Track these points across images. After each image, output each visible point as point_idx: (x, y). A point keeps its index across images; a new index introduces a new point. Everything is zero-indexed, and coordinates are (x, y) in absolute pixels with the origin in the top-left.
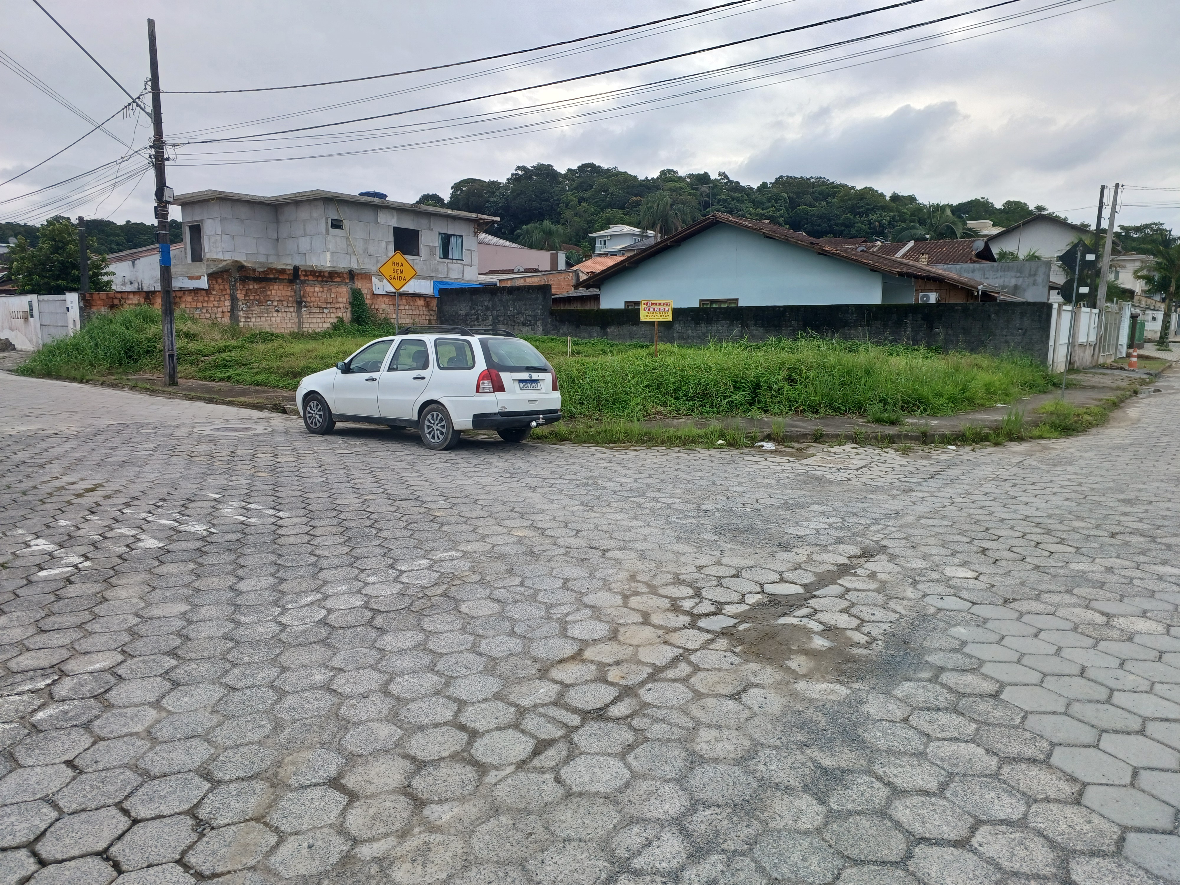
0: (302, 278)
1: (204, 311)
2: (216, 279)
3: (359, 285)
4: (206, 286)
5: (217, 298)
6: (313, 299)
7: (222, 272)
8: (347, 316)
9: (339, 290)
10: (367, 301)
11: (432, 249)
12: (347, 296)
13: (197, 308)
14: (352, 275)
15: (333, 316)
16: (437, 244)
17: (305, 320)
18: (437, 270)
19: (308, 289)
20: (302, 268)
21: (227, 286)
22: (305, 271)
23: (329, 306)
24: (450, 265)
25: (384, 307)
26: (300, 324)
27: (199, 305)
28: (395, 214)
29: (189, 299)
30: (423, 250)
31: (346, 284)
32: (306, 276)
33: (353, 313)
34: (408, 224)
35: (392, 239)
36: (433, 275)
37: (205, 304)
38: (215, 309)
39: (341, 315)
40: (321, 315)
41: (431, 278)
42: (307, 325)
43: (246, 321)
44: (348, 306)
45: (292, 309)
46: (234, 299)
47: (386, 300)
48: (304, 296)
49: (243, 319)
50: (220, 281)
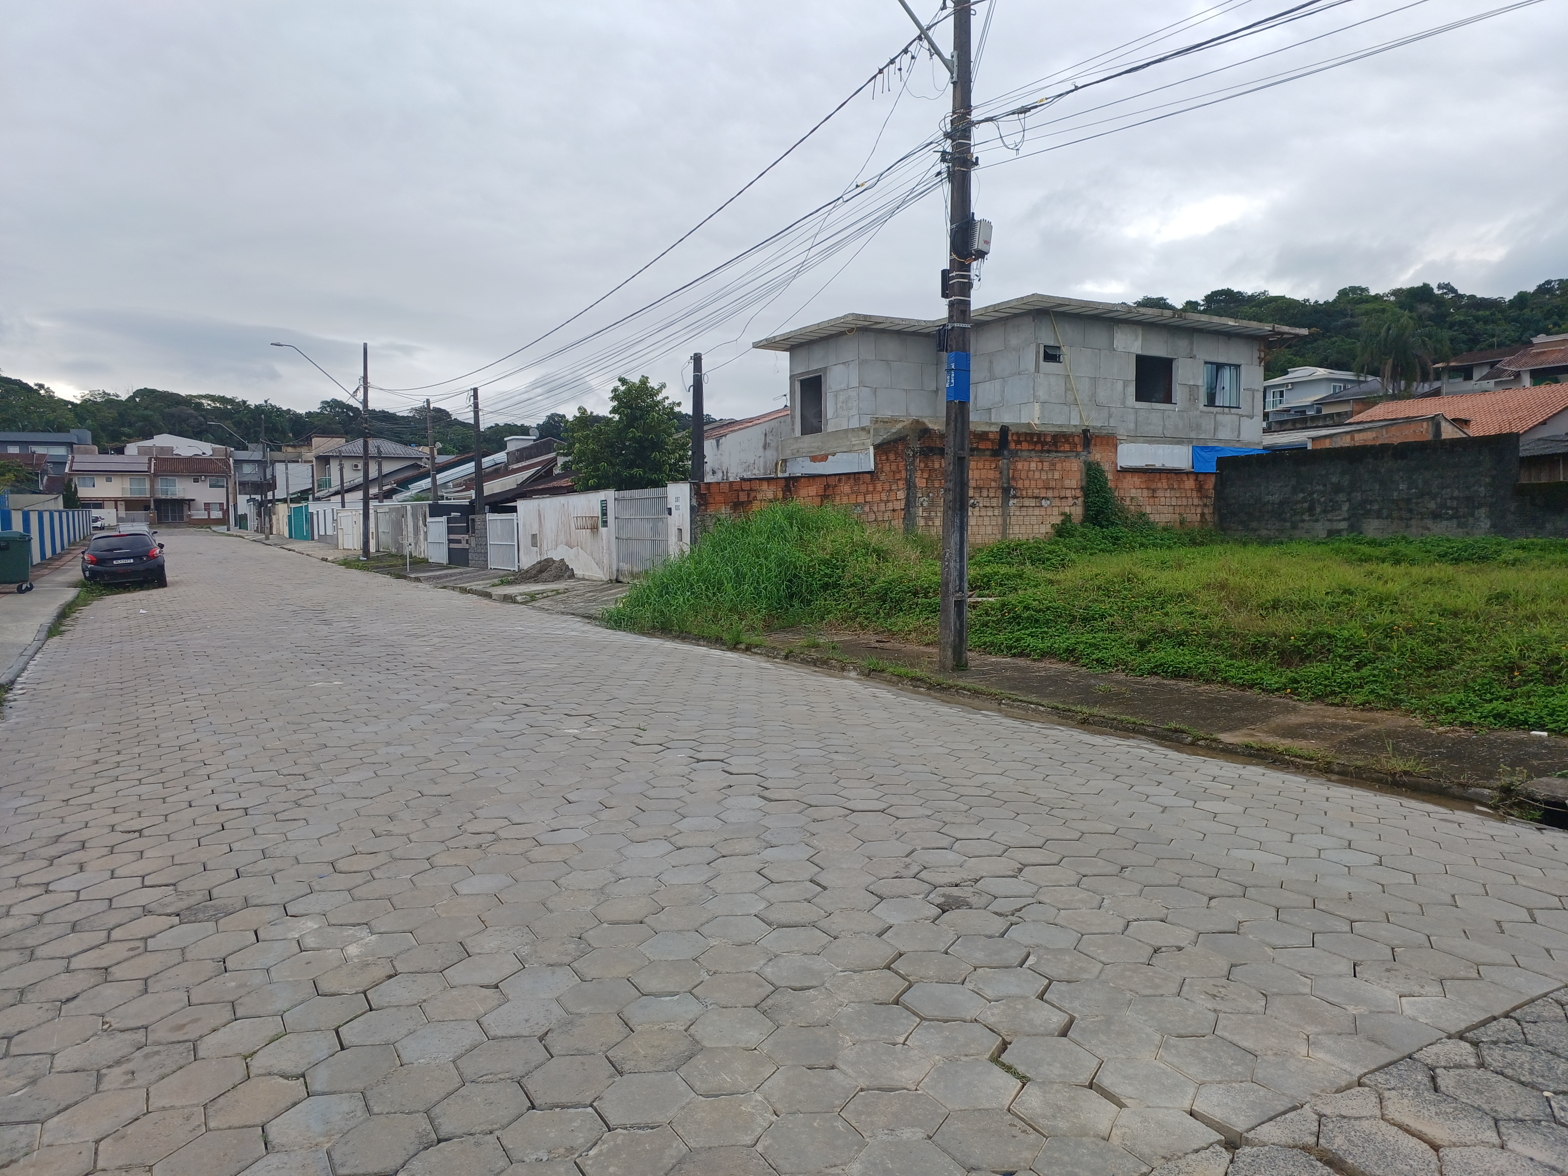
0: (1012, 446)
1: (867, 509)
2: (887, 453)
3: (1097, 455)
4: (871, 467)
5: (887, 487)
6: (1027, 483)
7: (896, 441)
8: (1077, 512)
9: (1067, 465)
10: (1111, 484)
11: (1193, 389)
12: (1078, 475)
13: (857, 505)
14: (1087, 438)
15: (1056, 511)
16: (1200, 382)
17: (1013, 520)
18: (1198, 427)
19: (1020, 466)
20: (1013, 430)
21: (902, 465)
22: (1018, 434)
23: (1050, 494)
24: (1219, 417)
25: (1133, 494)
26: (1005, 526)
27: (861, 499)
28: (1140, 332)
29: (847, 489)
30: (1179, 393)
31: (1078, 455)
32: (1018, 442)
33: (1087, 507)
34: (1158, 349)
35: (1132, 375)
36: (1193, 435)
37: (869, 498)
38: (882, 507)
39: (1067, 510)
40: (1037, 512)
41: (1189, 441)
42: (1016, 529)
43: (927, 525)
44: (1079, 493)
45: (994, 502)
46: (910, 487)
47: (1137, 480)
48: (1013, 478)
49: (922, 522)
50: (892, 457)
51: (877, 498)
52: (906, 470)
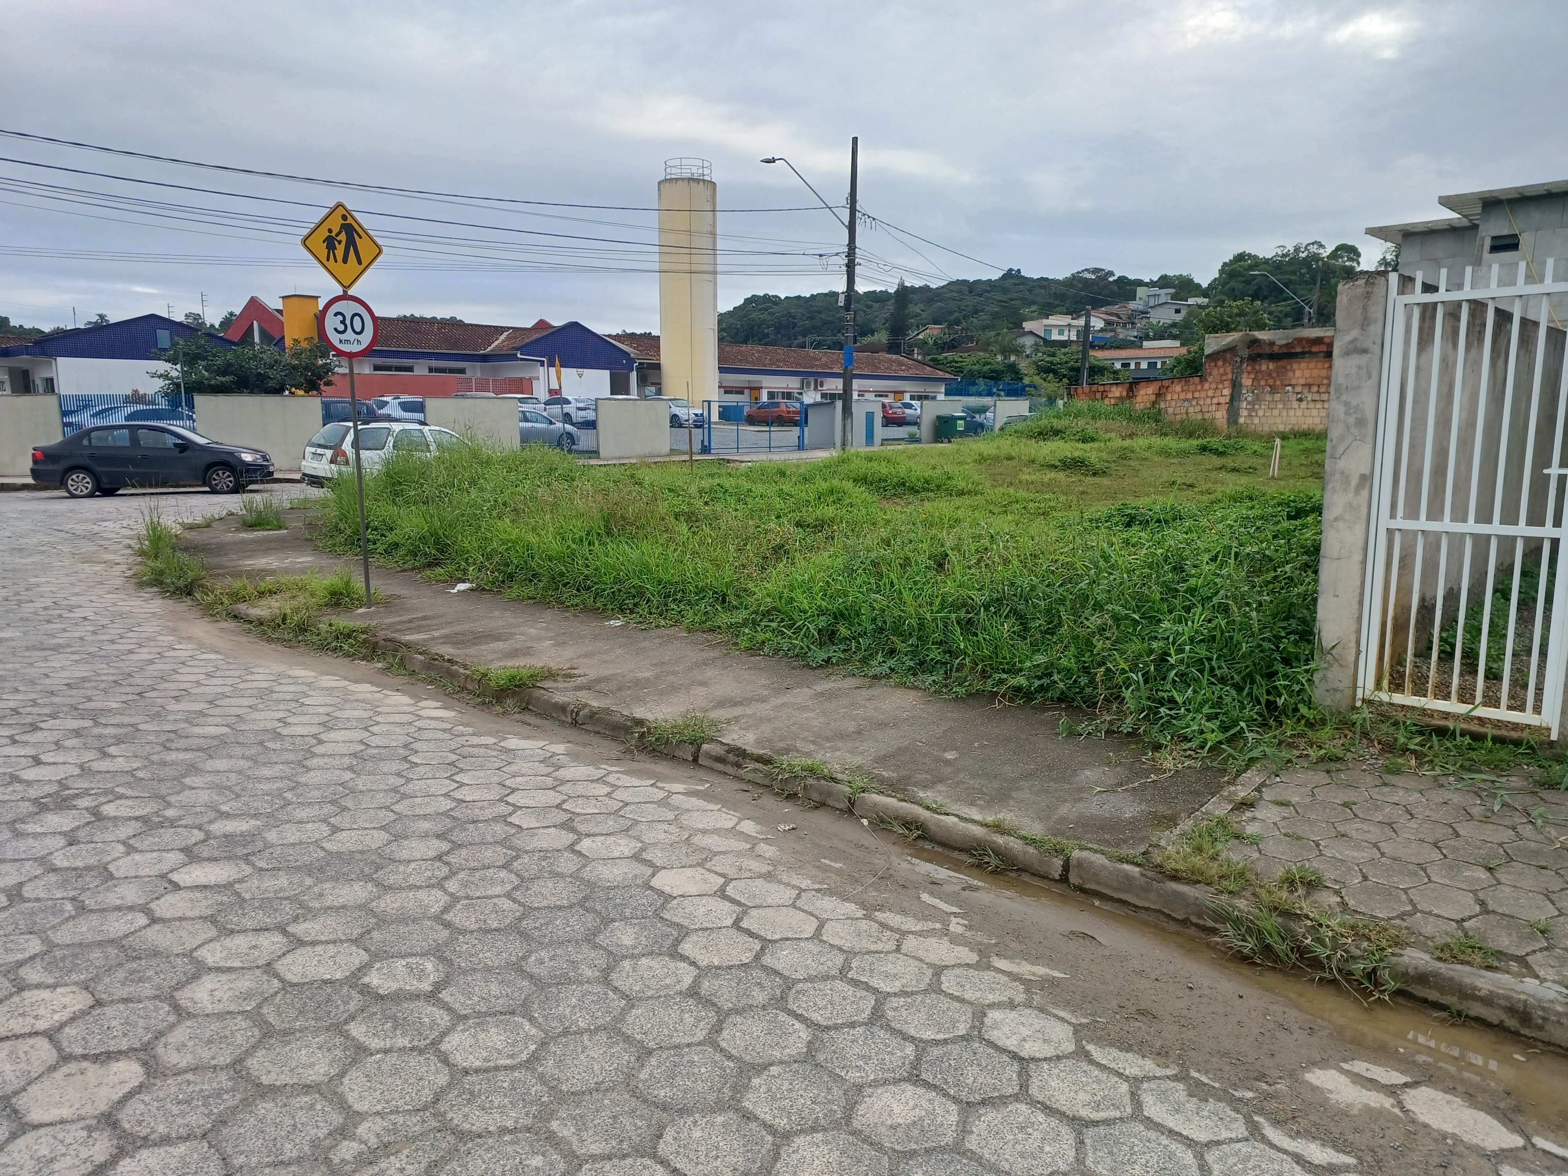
1: (1194, 403)
2: (1215, 361)
7: (1225, 351)
13: (1186, 400)
21: (1229, 369)
27: (1190, 396)
29: (1178, 388)
37: (1197, 395)
38: (1210, 401)
43: (1250, 416)
46: (1236, 385)
49: (1245, 413)
51: (1203, 394)
52: (1233, 373)
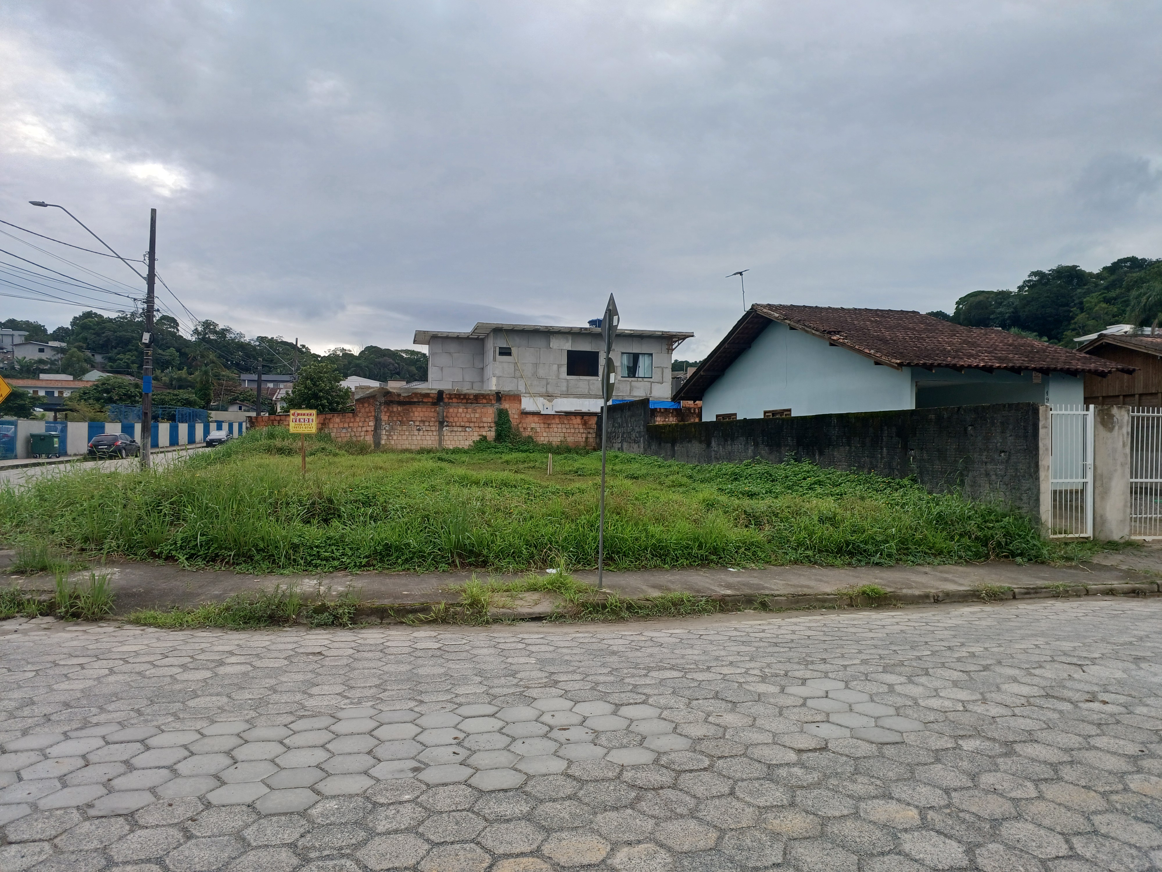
0: (446, 400)
1: (350, 430)
2: (363, 403)
3: (506, 405)
5: (363, 419)
6: (456, 419)
7: (368, 397)
8: (491, 435)
9: (484, 410)
10: (513, 420)
12: (492, 416)
13: (343, 428)
14: (499, 397)
15: (476, 434)
16: (618, 364)
17: (446, 438)
18: (617, 389)
19: (451, 410)
20: (447, 392)
21: (372, 409)
22: (450, 394)
23: (472, 425)
24: (636, 383)
26: (440, 441)
28: (570, 338)
29: (338, 420)
30: (601, 370)
31: (492, 405)
32: (450, 398)
34: (586, 347)
35: (565, 362)
37: (351, 425)
38: (360, 429)
39: (484, 434)
40: (463, 434)
42: (448, 442)
43: (388, 439)
44: (493, 425)
45: (433, 428)
47: (534, 419)
48: (447, 417)
49: (385, 437)
50: (366, 405)
51: (356, 425)
52: (375, 412)
